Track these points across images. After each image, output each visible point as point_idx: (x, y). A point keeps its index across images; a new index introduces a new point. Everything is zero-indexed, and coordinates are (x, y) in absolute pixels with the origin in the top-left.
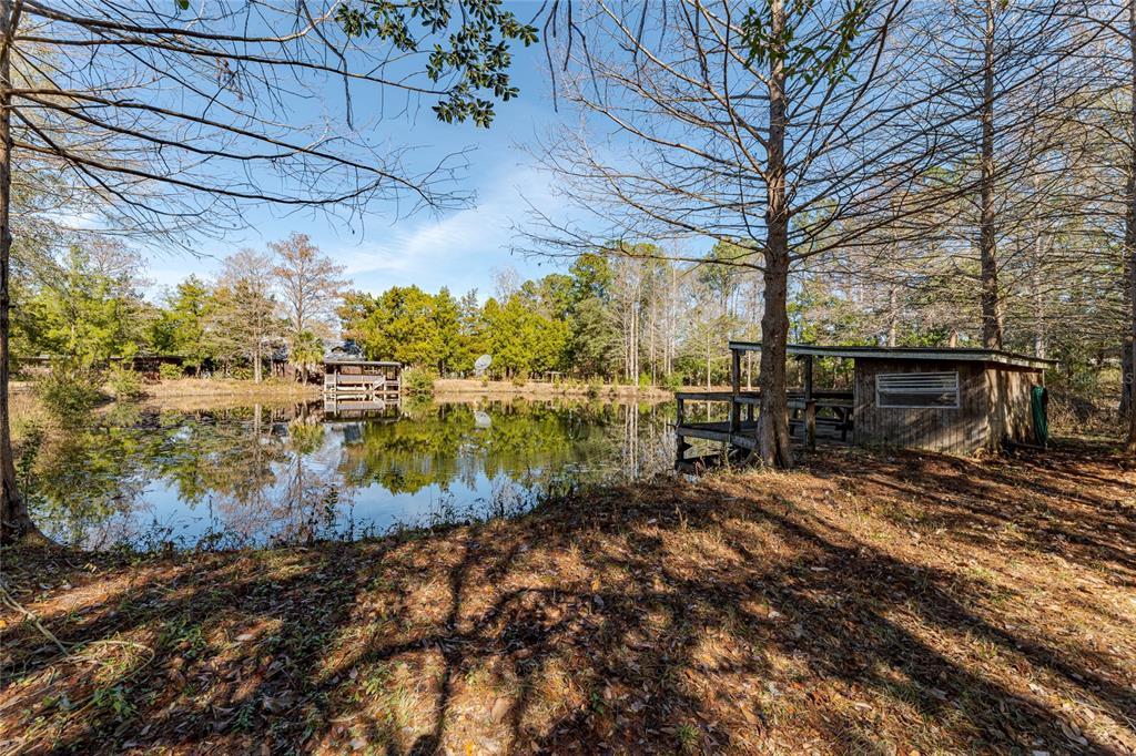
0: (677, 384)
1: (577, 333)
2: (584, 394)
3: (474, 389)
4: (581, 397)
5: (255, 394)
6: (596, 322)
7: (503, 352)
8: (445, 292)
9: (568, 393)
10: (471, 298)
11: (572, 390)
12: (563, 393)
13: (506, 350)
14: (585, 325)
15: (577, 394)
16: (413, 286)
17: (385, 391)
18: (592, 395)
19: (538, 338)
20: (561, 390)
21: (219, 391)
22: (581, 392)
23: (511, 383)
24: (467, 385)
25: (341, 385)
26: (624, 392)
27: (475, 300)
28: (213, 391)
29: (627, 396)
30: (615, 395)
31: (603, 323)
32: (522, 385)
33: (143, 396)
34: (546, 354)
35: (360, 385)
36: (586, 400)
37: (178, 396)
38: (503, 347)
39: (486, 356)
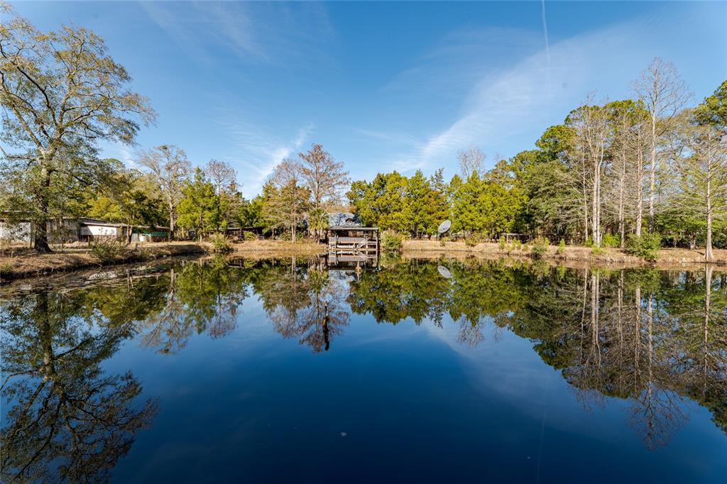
0: (650, 247)
1: (531, 197)
2: (528, 255)
3: (434, 248)
4: (525, 258)
5: (289, 250)
6: (549, 185)
7: (461, 217)
8: (419, 174)
9: (512, 252)
10: (439, 176)
11: (516, 251)
12: (508, 254)
13: (463, 216)
14: (537, 189)
15: (521, 255)
16: (395, 172)
17: (367, 249)
18: (536, 256)
19: (494, 205)
20: (506, 251)
21: (270, 248)
22: (525, 253)
23: (465, 243)
24: (430, 245)
25: (341, 244)
26: (572, 255)
27: (441, 177)
28: (267, 248)
29: (576, 260)
30: (561, 258)
31: (557, 184)
32: (473, 246)
33: (232, 250)
34: (501, 218)
35: (351, 244)
36: (530, 261)
37: (249, 250)
38: (462, 213)
39: (448, 221)
